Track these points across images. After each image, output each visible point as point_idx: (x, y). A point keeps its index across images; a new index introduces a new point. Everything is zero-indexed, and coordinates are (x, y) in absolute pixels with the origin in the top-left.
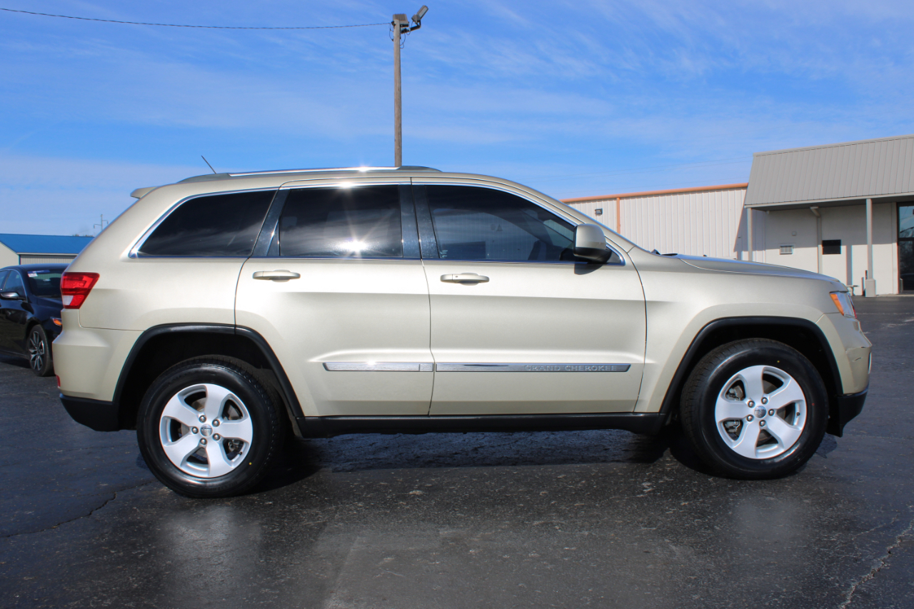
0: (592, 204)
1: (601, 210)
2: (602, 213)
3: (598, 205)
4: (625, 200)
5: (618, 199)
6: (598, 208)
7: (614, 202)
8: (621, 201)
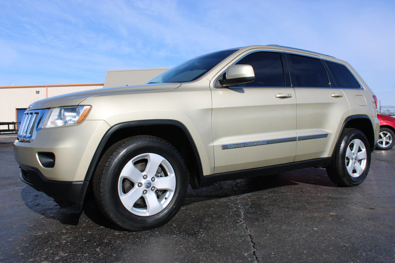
0: (35, 88)
1: (39, 91)
2: (39, 93)
3: (37, 89)
4: (50, 88)
5: (47, 87)
6: (37, 90)
7: (45, 88)
8: (48, 88)
